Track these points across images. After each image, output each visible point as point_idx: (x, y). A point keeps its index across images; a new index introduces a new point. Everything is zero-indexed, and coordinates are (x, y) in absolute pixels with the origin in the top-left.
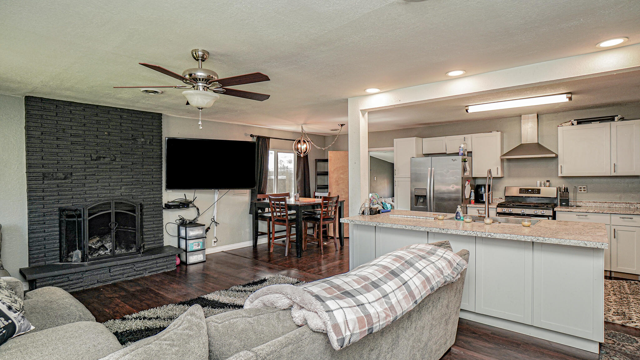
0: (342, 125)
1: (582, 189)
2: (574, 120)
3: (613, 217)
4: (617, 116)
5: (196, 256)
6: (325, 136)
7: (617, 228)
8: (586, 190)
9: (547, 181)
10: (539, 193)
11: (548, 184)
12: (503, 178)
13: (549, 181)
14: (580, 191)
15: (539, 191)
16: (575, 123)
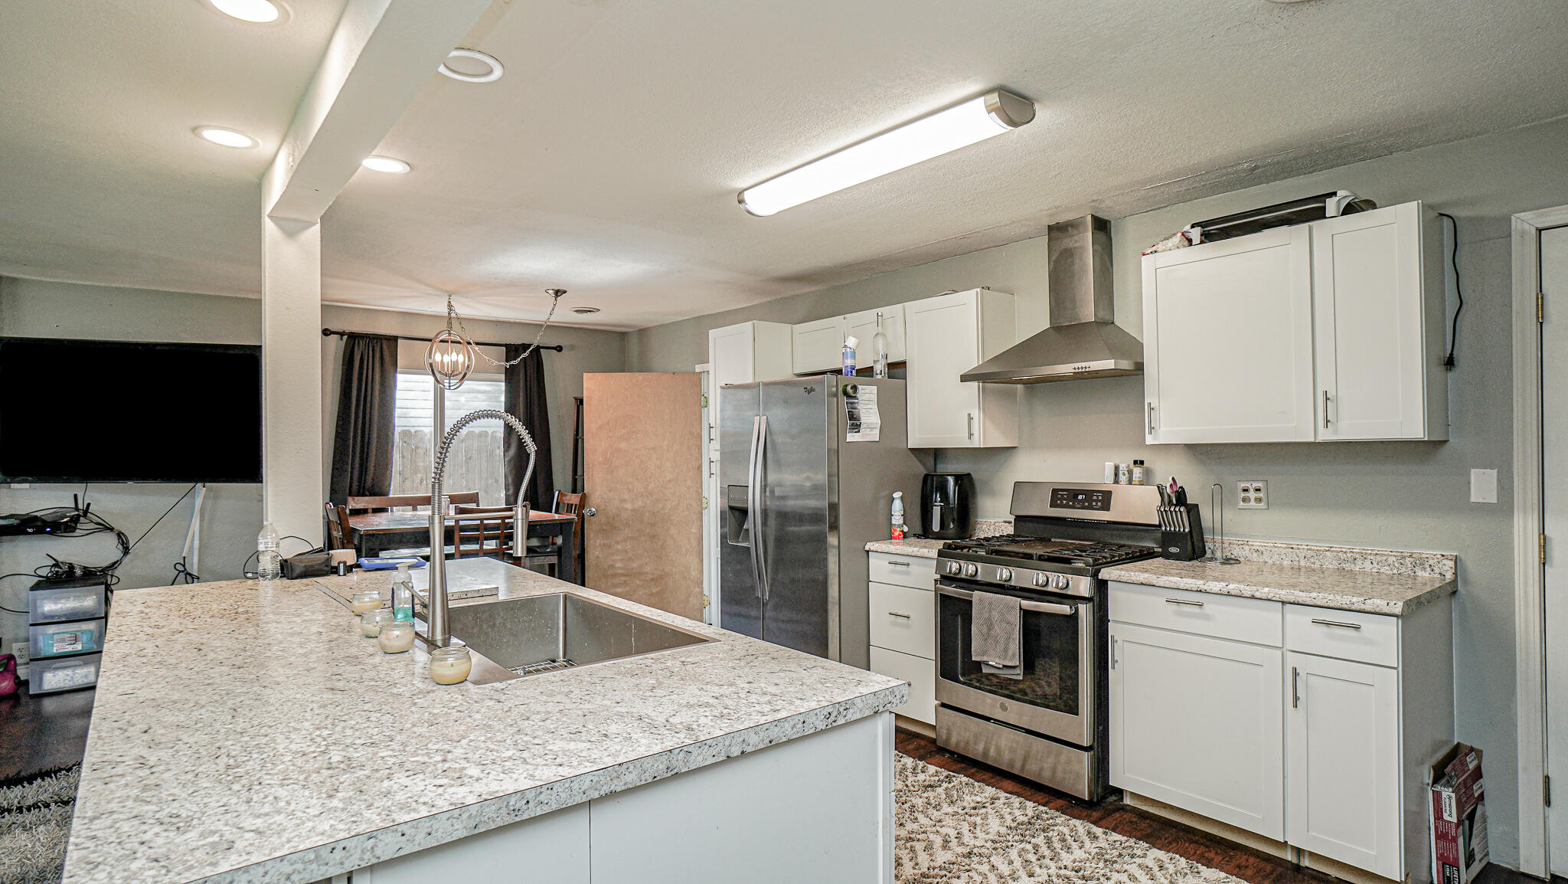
0: (558, 293)
1: (1252, 495)
2: (1193, 227)
3: (1293, 615)
4: (1335, 194)
5: (69, 672)
6: (623, 334)
7: (1303, 664)
8: (1264, 499)
9: (1135, 462)
10: (1106, 507)
11: (1137, 472)
12: (1014, 451)
13: (1142, 462)
14: (1244, 500)
15: (1105, 500)
16: (1196, 234)
